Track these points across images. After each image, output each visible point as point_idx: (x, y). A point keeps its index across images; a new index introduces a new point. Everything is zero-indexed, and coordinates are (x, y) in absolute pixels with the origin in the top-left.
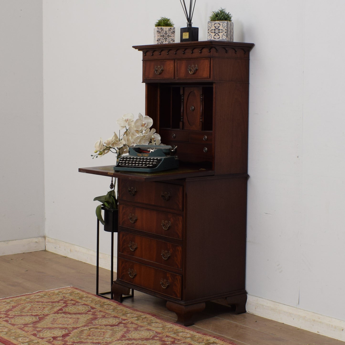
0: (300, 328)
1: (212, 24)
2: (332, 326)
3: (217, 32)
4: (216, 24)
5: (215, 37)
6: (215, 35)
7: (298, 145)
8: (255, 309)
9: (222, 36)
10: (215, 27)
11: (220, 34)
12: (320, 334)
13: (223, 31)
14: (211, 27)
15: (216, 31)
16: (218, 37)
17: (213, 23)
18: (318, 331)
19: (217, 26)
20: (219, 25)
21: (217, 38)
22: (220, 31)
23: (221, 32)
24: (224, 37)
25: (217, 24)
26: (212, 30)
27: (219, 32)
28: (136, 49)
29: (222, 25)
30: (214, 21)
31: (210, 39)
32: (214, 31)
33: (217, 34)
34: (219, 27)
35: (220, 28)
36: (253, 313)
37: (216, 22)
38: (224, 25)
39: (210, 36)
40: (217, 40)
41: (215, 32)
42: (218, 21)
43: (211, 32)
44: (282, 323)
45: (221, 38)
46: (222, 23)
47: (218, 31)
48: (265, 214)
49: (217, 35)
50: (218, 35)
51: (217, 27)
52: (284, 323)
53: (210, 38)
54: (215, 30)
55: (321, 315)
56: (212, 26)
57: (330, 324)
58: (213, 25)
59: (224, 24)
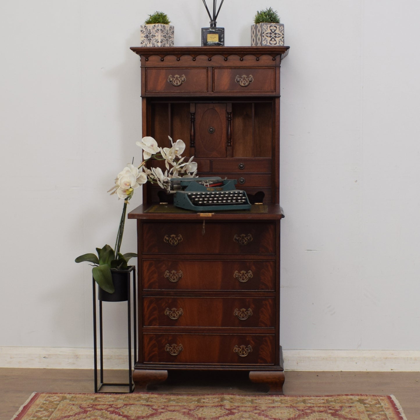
0: (367, 371)
1: (267, 27)
2: (411, 358)
3: (273, 37)
4: (271, 27)
5: (271, 42)
6: (271, 40)
7: (356, 168)
8: (297, 363)
9: (279, 42)
10: (271, 30)
11: (276, 39)
12: (394, 371)
13: (280, 36)
14: (266, 30)
15: (272, 35)
16: (275, 42)
17: (269, 26)
18: (392, 369)
19: (273, 29)
20: (275, 28)
21: (273, 44)
22: (276, 35)
23: (278, 37)
24: (281, 43)
25: (273, 26)
26: (268, 33)
27: (276, 37)
28: (134, 51)
29: (279, 28)
30: (270, 23)
31: (266, 45)
32: (270, 35)
33: (274, 38)
34: (275, 30)
35: (277, 32)
36: (292, 369)
37: (272, 24)
38: (282, 28)
39: (266, 40)
40: (273, 45)
41: (270, 37)
42: (274, 24)
43: (266, 36)
44: (340, 371)
45: (277, 45)
46: (278, 26)
47: (274, 35)
48: (307, 251)
49: (273, 40)
50: (275, 40)
51: (273, 31)
52: (342, 371)
53: (266, 43)
54: (270, 33)
55: (393, 350)
56: (267, 28)
57: (408, 358)
58: (269, 27)
59: (280, 28)
